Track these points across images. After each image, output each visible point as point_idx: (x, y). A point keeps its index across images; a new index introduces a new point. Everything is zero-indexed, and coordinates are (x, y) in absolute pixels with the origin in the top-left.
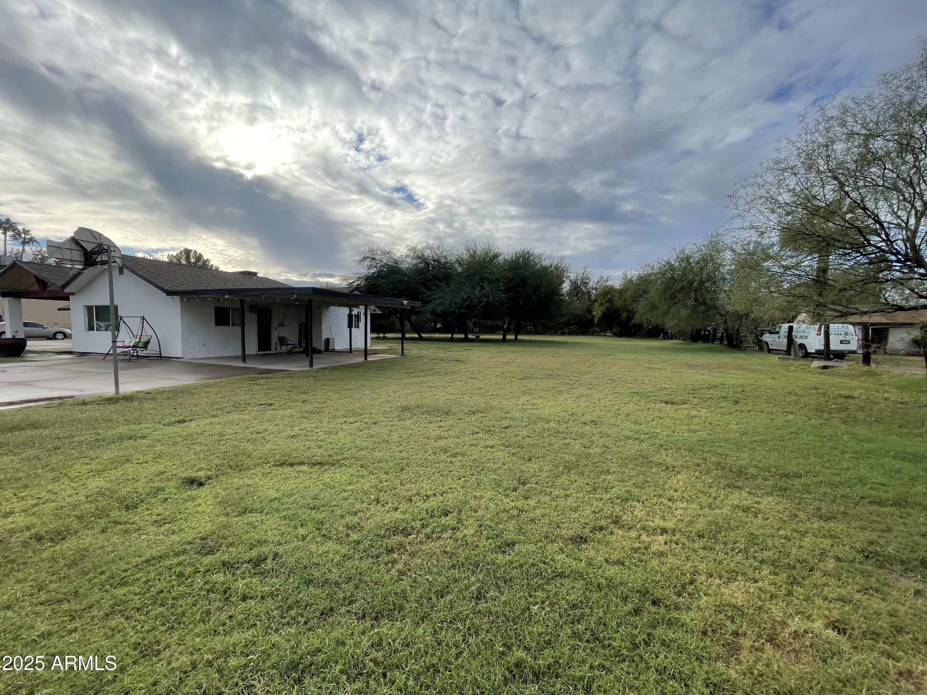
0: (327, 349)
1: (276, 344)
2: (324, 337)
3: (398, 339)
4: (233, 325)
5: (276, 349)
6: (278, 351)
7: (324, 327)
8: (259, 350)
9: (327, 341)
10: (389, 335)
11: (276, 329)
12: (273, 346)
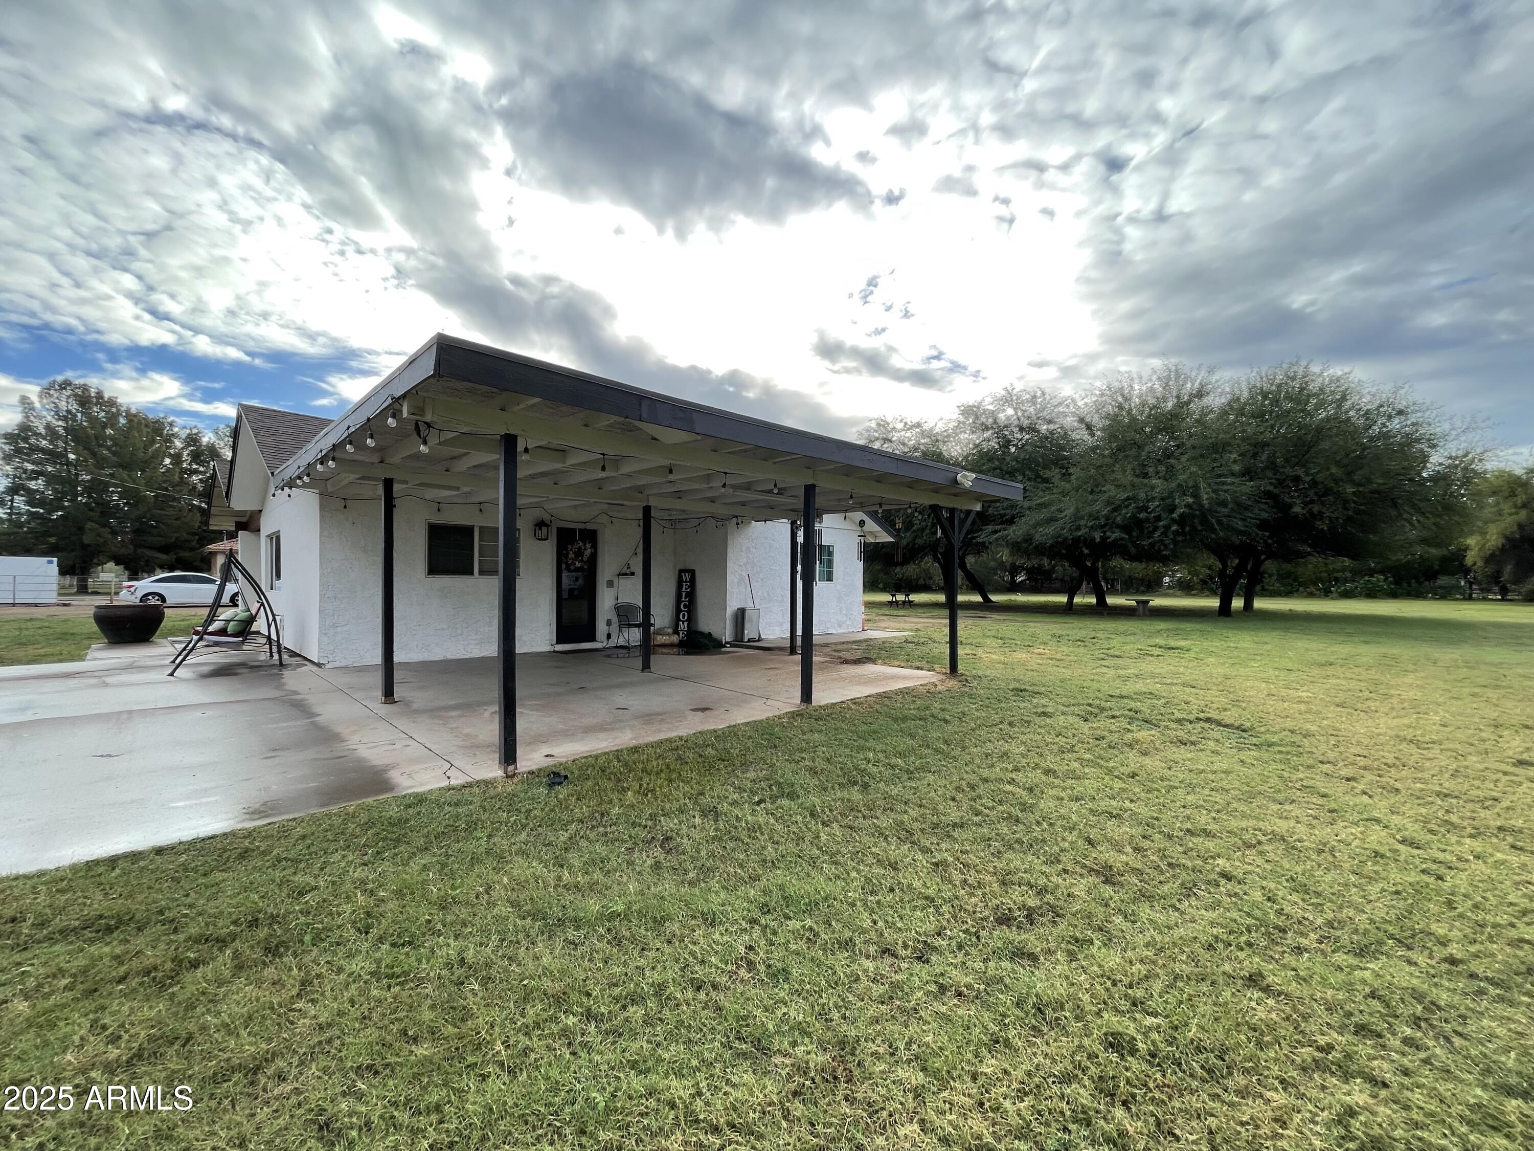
0: (739, 640)
1: (609, 623)
2: (732, 605)
3: (936, 605)
4: (481, 572)
5: (609, 636)
6: (613, 643)
7: (731, 578)
8: (559, 641)
9: (740, 616)
10: (915, 598)
11: (610, 584)
12: (601, 628)
